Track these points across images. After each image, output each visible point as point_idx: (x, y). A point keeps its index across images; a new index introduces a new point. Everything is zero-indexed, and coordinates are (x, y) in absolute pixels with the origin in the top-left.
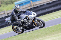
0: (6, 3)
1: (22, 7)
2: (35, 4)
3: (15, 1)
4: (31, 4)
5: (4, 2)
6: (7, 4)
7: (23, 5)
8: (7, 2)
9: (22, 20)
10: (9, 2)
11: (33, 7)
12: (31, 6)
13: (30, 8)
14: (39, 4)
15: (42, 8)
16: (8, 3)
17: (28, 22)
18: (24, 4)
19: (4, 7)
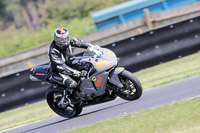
0: (63, 13)
1: (117, 28)
2: (158, 19)
3: (92, 9)
4: (145, 17)
5: (57, 10)
6: (66, 18)
7: (120, 22)
8: (66, 10)
10: (74, 11)
11: (151, 28)
12: (145, 25)
13: (141, 31)
14: (171, 19)
15: (180, 31)
16: (71, 14)
18: (122, 18)
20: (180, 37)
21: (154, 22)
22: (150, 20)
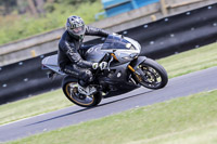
1: (129, 14)
2: (173, 5)
4: (159, 3)
7: (132, 8)
9: (95, 65)
11: (165, 14)
13: (155, 18)
15: (197, 18)
17: (115, 70)
19: (63, 12)
20: (197, 25)
21: (169, 9)
22: (164, 7)
